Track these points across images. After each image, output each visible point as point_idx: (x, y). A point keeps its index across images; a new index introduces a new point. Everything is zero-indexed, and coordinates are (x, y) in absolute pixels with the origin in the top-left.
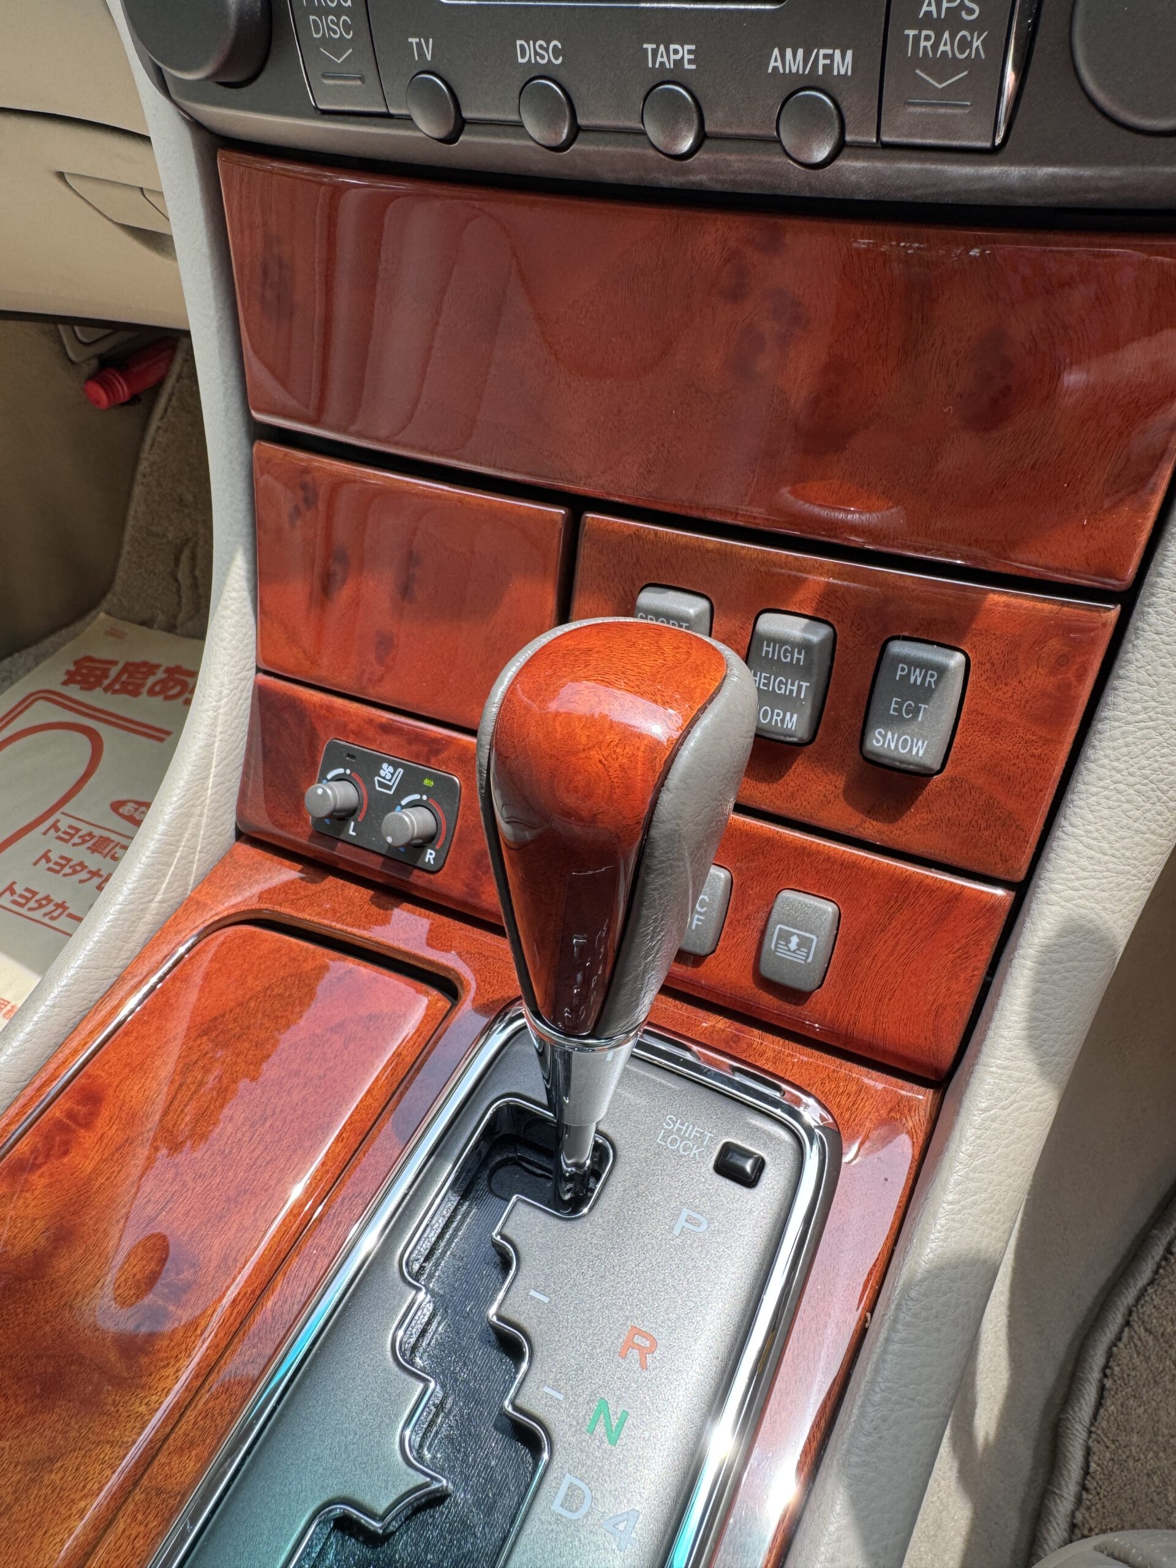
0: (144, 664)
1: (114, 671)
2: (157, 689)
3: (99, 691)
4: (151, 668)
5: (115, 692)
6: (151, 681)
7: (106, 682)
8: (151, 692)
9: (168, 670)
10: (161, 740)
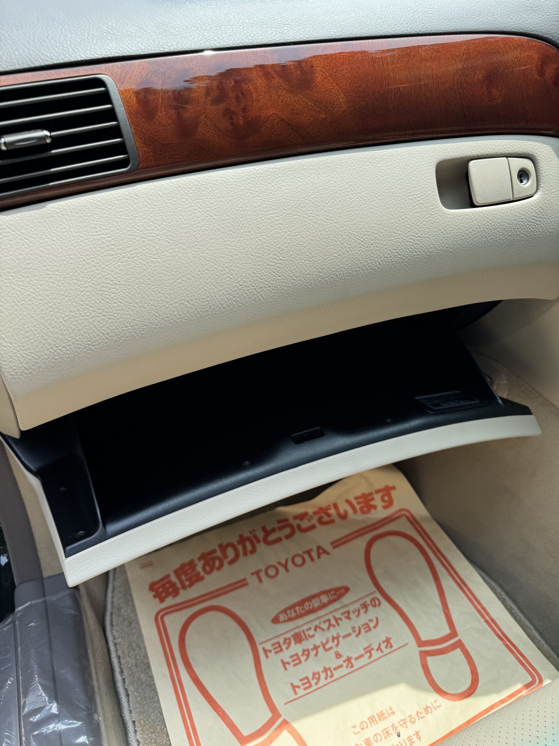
0: (183, 566)
1: (174, 578)
2: (208, 569)
3: (181, 592)
4: (192, 564)
5: (190, 586)
6: (199, 568)
7: (179, 585)
8: (209, 573)
9: (200, 559)
10: (246, 584)
